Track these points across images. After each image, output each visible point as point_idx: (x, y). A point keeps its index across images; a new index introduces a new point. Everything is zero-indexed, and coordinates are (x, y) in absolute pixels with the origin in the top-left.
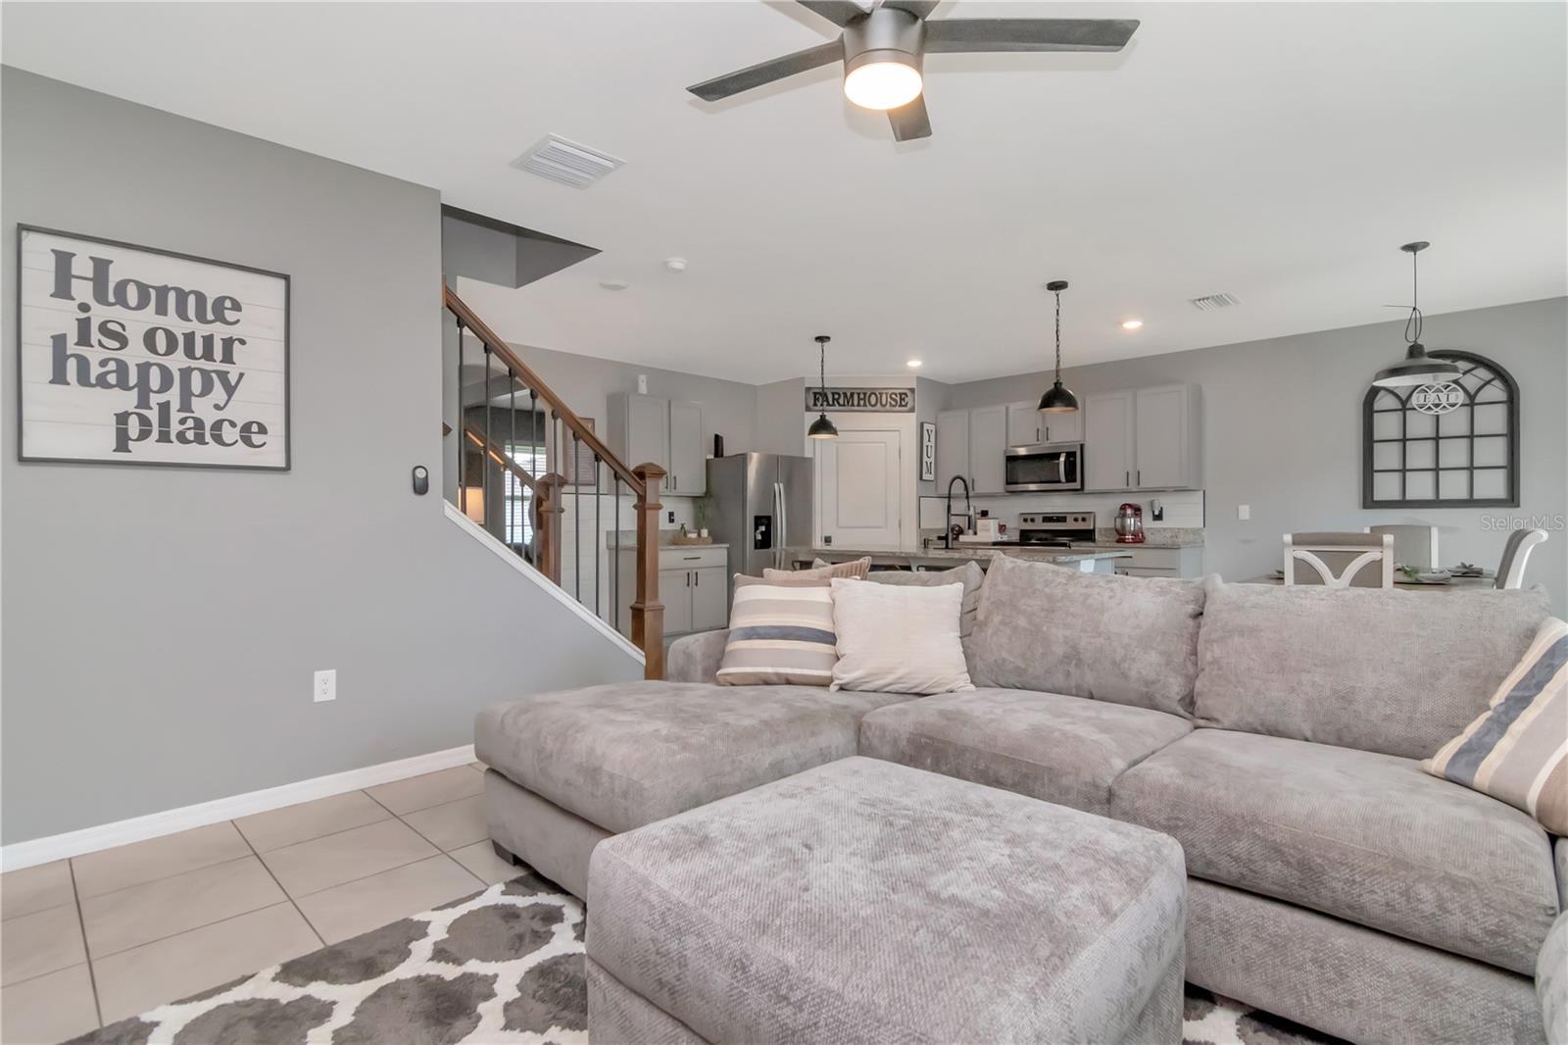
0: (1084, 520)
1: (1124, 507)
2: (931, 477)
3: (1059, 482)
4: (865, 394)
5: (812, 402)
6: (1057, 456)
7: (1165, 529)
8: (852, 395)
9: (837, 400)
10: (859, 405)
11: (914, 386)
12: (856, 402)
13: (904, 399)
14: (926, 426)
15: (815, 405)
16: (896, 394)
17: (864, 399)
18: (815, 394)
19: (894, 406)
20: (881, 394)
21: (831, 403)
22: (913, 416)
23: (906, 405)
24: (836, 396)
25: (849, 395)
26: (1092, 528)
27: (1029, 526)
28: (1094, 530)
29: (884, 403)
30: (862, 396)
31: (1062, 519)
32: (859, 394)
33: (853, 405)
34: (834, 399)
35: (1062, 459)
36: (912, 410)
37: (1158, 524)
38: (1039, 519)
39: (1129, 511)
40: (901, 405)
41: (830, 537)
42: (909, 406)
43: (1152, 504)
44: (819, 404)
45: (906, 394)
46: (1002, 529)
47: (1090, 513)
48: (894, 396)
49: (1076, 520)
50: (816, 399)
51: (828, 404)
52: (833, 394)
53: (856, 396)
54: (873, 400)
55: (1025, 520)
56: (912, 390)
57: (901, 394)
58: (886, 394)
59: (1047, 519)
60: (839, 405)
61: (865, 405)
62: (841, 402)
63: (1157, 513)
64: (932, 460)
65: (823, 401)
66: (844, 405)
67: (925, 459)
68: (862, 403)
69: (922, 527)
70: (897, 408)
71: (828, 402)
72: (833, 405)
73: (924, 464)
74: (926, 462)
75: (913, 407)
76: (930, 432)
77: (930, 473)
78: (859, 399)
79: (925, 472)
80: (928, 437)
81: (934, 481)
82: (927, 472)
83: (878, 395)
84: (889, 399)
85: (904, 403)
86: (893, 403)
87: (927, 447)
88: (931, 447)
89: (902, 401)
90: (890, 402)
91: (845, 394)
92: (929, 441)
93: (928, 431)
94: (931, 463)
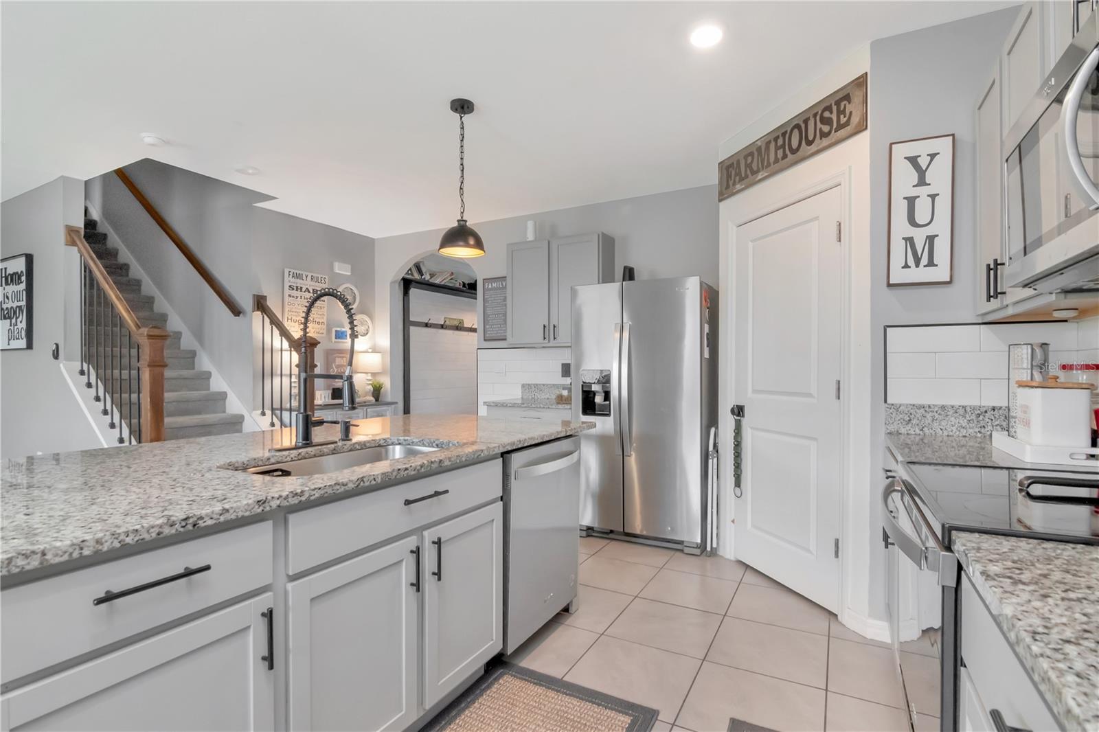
2: (941, 272)
4: (784, 134)
5: (725, 185)
8: (768, 144)
9: (750, 165)
10: (776, 161)
11: (863, 68)
12: (772, 158)
13: (844, 112)
14: (902, 152)
15: (727, 187)
16: (830, 108)
17: (783, 146)
18: (728, 168)
19: (829, 134)
20: (806, 121)
21: (744, 175)
22: (865, 138)
23: (848, 122)
24: (749, 159)
25: (763, 148)
29: (811, 138)
30: (780, 142)
32: (776, 139)
33: (769, 165)
34: (746, 166)
36: (862, 127)
40: (840, 127)
41: (742, 408)
42: (855, 120)
44: (731, 183)
45: (849, 97)
48: (827, 114)
50: (729, 177)
51: (741, 180)
52: (746, 157)
53: (772, 146)
54: (795, 142)
56: (862, 81)
57: (838, 102)
58: (815, 116)
60: (753, 173)
61: (785, 157)
62: (755, 166)
64: (941, 227)
65: (736, 175)
66: (758, 171)
67: (901, 227)
68: (780, 153)
69: (888, 401)
70: (835, 136)
71: (740, 173)
72: (746, 177)
73: (898, 248)
74: (910, 241)
75: (865, 118)
76: (923, 161)
77: (931, 263)
78: (777, 148)
79: (906, 266)
80: (916, 175)
81: (950, 282)
82: (911, 262)
83: (803, 126)
84: (819, 125)
85: (845, 119)
86: (826, 129)
87: (911, 201)
88: (933, 197)
89: (842, 116)
90: (821, 129)
91: (759, 149)
92: (922, 182)
93: (913, 160)
94: (931, 239)
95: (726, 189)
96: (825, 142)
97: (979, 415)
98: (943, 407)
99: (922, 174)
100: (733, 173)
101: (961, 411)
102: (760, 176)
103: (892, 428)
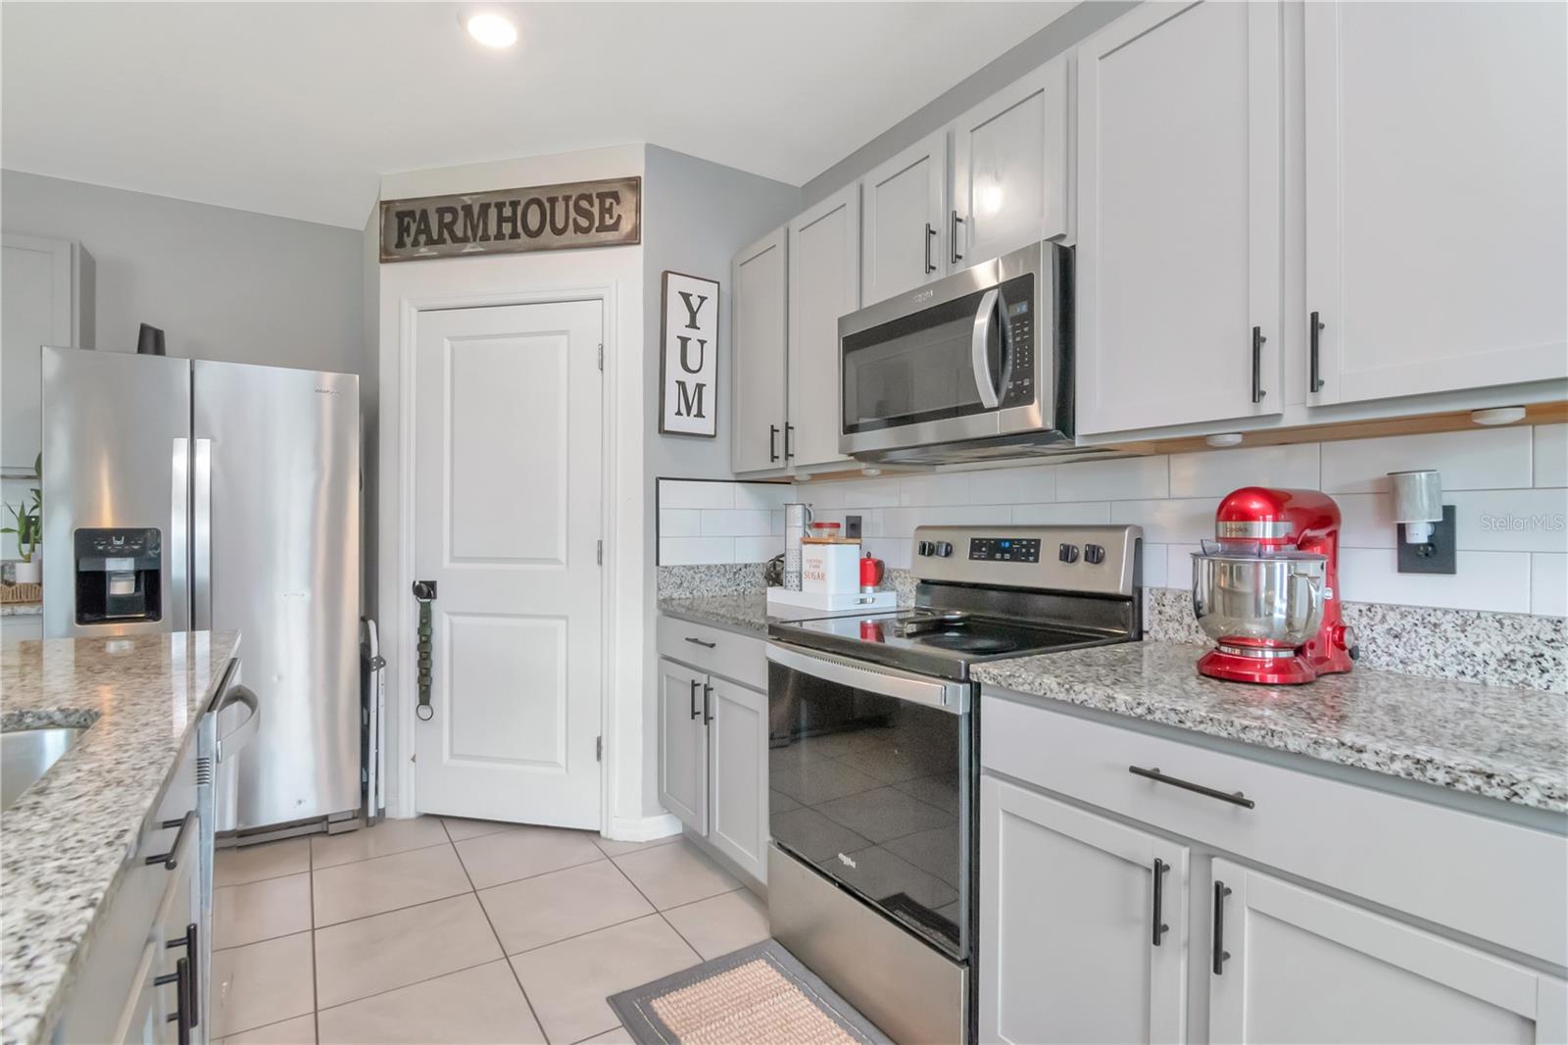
0: (1095, 555)
1: (1234, 509)
2: (705, 426)
3: (978, 408)
4: (514, 204)
5: (394, 239)
6: (964, 307)
7: (1465, 621)
8: (485, 208)
9: (450, 227)
10: (500, 236)
11: (637, 168)
12: (492, 229)
13: (610, 211)
14: (676, 284)
15: (400, 244)
16: (588, 198)
17: (513, 220)
18: (401, 216)
19: (586, 231)
20: (553, 201)
21: (435, 237)
22: (635, 254)
23: (615, 227)
24: (448, 218)
25: (476, 210)
26: (1123, 587)
27: (937, 569)
28: (1135, 599)
29: (560, 225)
30: (507, 212)
31: (1024, 550)
32: (500, 206)
33: (485, 238)
34: (442, 225)
35: (982, 321)
36: (633, 239)
37: (1425, 590)
38: (963, 548)
39: (1264, 529)
40: (602, 228)
41: (432, 585)
42: (626, 226)
43: (1390, 491)
44: (408, 241)
45: (615, 196)
46: (873, 573)
47: (1122, 528)
48: (584, 204)
49: (1067, 555)
50: (403, 230)
51: (430, 242)
52: (441, 212)
53: (493, 213)
54: (534, 221)
55: (927, 550)
56: (634, 184)
57: (602, 197)
58: (567, 199)
59: (988, 548)
60: (455, 239)
61: (515, 235)
62: (459, 230)
63: (1419, 534)
64: (707, 376)
65: (419, 232)
66: (465, 240)
67: (674, 371)
68: (507, 228)
69: (661, 564)
70: (594, 236)
71: (427, 231)
72: (441, 241)
73: (672, 390)
74: (681, 384)
75: (636, 230)
76: (695, 302)
77: (699, 415)
78: (501, 220)
79: (679, 413)
80: (687, 314)
81: (714, 436)
82: (683, 410)
83: (547, 206)
84: (572, 214)
85: (612, 221)
86: (584, 223)
87: (684, 341)
88: (702, 342)
89: (607, 216)
90: (575, 220)
91: (467, 209)
92: (693, 325)
93: (686, 297)
94: (700, 387)
95: (397, 246)
96: (581, 238)
97: (735, 573)
98: (709, 567)
99: (693, 315)
100: (413, 228)
101: (722, 570)
102: (469, 248)
103: (666, 594)
